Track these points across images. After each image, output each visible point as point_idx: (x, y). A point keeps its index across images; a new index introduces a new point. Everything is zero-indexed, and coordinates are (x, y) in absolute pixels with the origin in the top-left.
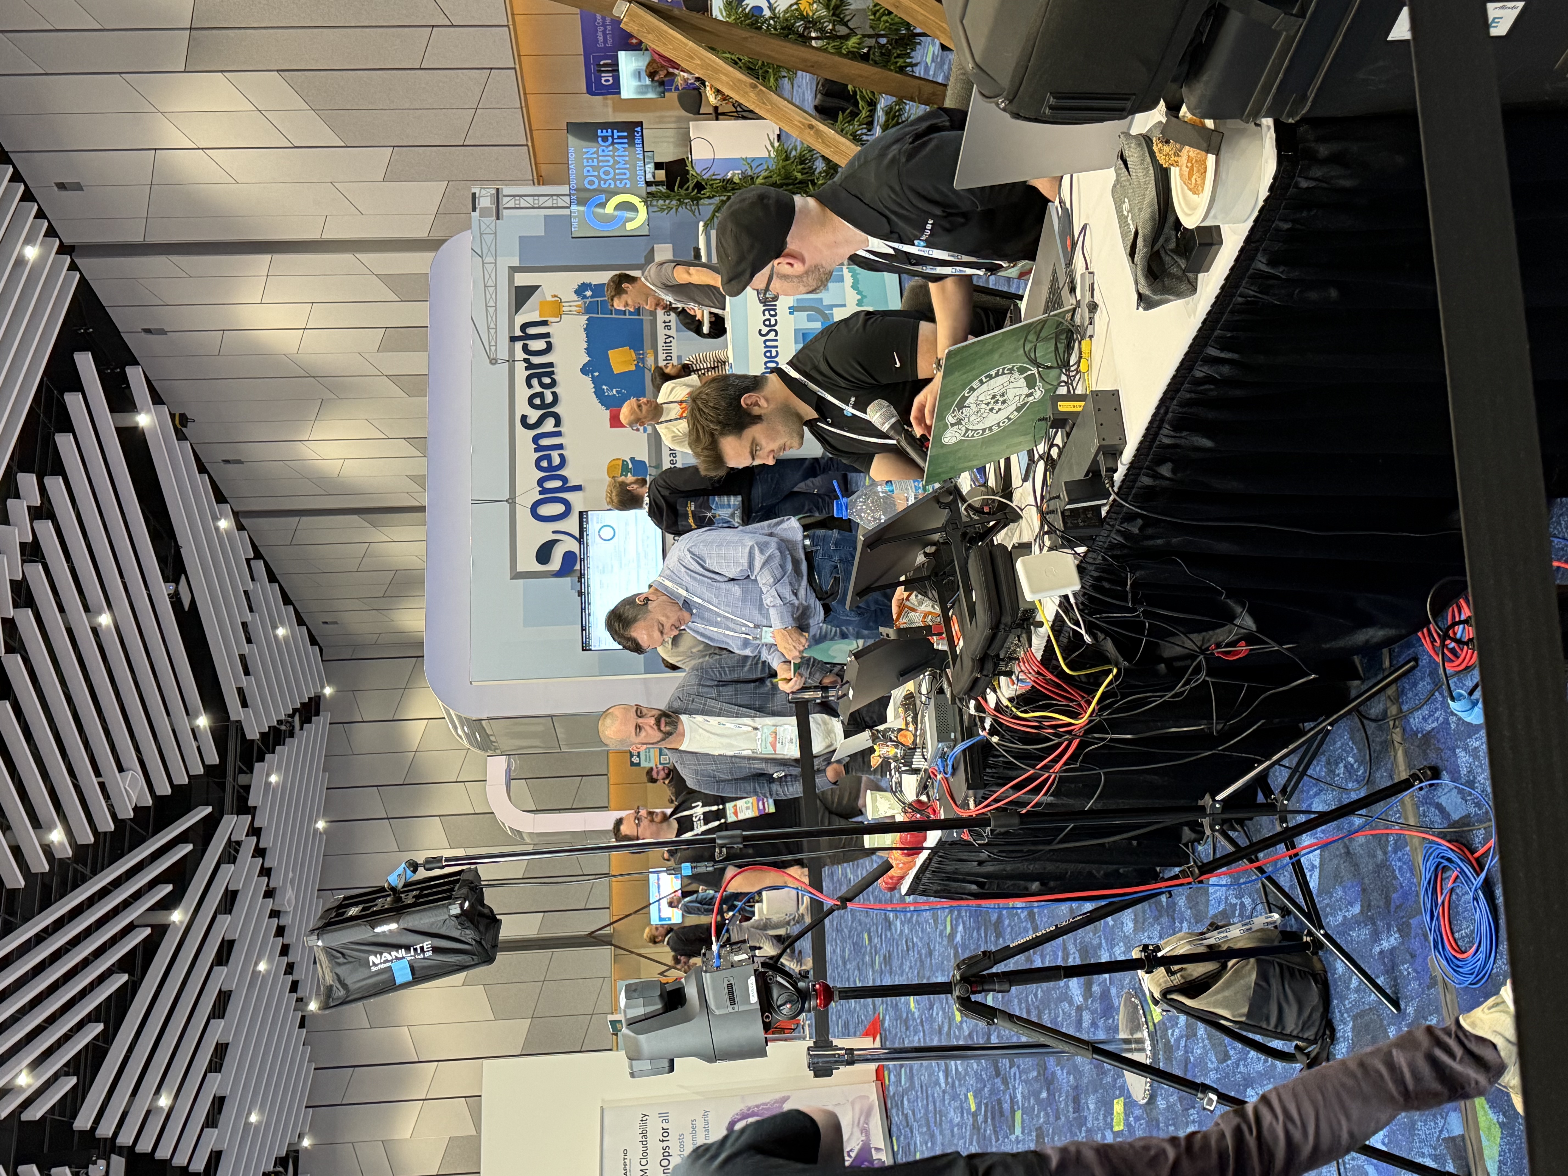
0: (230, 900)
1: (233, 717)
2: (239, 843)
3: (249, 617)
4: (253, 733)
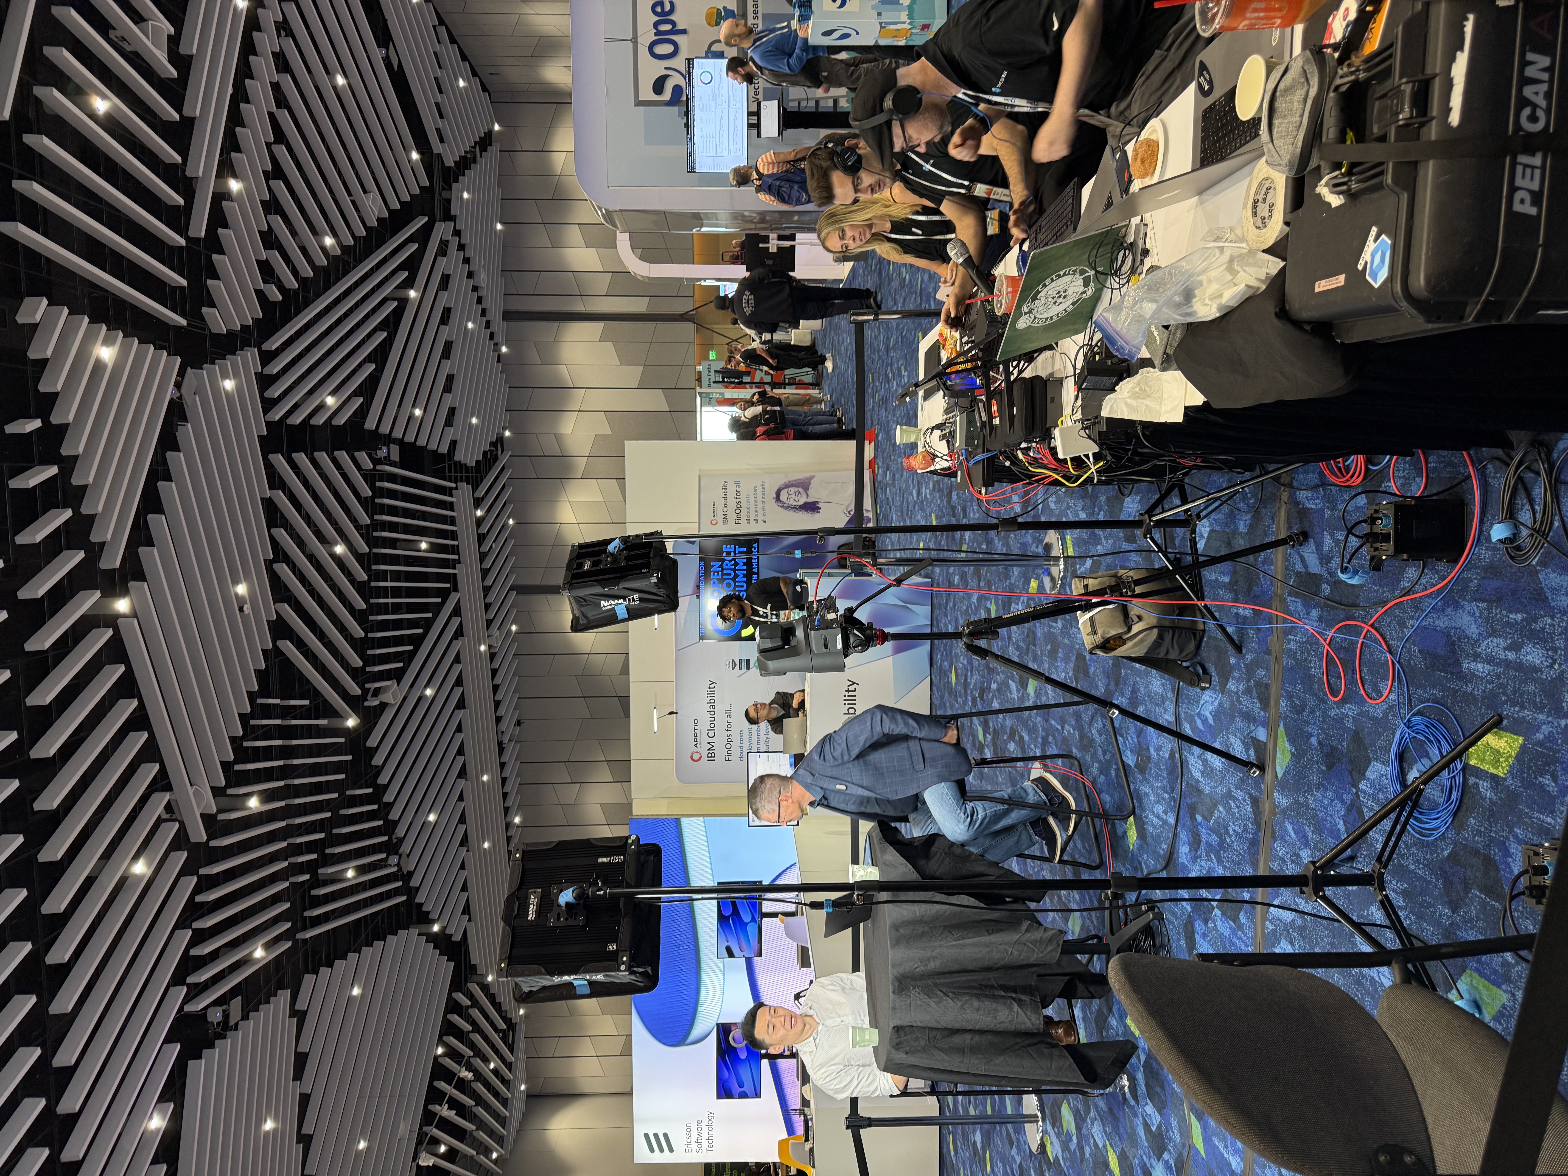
0: (445, 280)
1: (435, 151)
2: (448, 241)
3: (439, 73)
4: (450, 162)
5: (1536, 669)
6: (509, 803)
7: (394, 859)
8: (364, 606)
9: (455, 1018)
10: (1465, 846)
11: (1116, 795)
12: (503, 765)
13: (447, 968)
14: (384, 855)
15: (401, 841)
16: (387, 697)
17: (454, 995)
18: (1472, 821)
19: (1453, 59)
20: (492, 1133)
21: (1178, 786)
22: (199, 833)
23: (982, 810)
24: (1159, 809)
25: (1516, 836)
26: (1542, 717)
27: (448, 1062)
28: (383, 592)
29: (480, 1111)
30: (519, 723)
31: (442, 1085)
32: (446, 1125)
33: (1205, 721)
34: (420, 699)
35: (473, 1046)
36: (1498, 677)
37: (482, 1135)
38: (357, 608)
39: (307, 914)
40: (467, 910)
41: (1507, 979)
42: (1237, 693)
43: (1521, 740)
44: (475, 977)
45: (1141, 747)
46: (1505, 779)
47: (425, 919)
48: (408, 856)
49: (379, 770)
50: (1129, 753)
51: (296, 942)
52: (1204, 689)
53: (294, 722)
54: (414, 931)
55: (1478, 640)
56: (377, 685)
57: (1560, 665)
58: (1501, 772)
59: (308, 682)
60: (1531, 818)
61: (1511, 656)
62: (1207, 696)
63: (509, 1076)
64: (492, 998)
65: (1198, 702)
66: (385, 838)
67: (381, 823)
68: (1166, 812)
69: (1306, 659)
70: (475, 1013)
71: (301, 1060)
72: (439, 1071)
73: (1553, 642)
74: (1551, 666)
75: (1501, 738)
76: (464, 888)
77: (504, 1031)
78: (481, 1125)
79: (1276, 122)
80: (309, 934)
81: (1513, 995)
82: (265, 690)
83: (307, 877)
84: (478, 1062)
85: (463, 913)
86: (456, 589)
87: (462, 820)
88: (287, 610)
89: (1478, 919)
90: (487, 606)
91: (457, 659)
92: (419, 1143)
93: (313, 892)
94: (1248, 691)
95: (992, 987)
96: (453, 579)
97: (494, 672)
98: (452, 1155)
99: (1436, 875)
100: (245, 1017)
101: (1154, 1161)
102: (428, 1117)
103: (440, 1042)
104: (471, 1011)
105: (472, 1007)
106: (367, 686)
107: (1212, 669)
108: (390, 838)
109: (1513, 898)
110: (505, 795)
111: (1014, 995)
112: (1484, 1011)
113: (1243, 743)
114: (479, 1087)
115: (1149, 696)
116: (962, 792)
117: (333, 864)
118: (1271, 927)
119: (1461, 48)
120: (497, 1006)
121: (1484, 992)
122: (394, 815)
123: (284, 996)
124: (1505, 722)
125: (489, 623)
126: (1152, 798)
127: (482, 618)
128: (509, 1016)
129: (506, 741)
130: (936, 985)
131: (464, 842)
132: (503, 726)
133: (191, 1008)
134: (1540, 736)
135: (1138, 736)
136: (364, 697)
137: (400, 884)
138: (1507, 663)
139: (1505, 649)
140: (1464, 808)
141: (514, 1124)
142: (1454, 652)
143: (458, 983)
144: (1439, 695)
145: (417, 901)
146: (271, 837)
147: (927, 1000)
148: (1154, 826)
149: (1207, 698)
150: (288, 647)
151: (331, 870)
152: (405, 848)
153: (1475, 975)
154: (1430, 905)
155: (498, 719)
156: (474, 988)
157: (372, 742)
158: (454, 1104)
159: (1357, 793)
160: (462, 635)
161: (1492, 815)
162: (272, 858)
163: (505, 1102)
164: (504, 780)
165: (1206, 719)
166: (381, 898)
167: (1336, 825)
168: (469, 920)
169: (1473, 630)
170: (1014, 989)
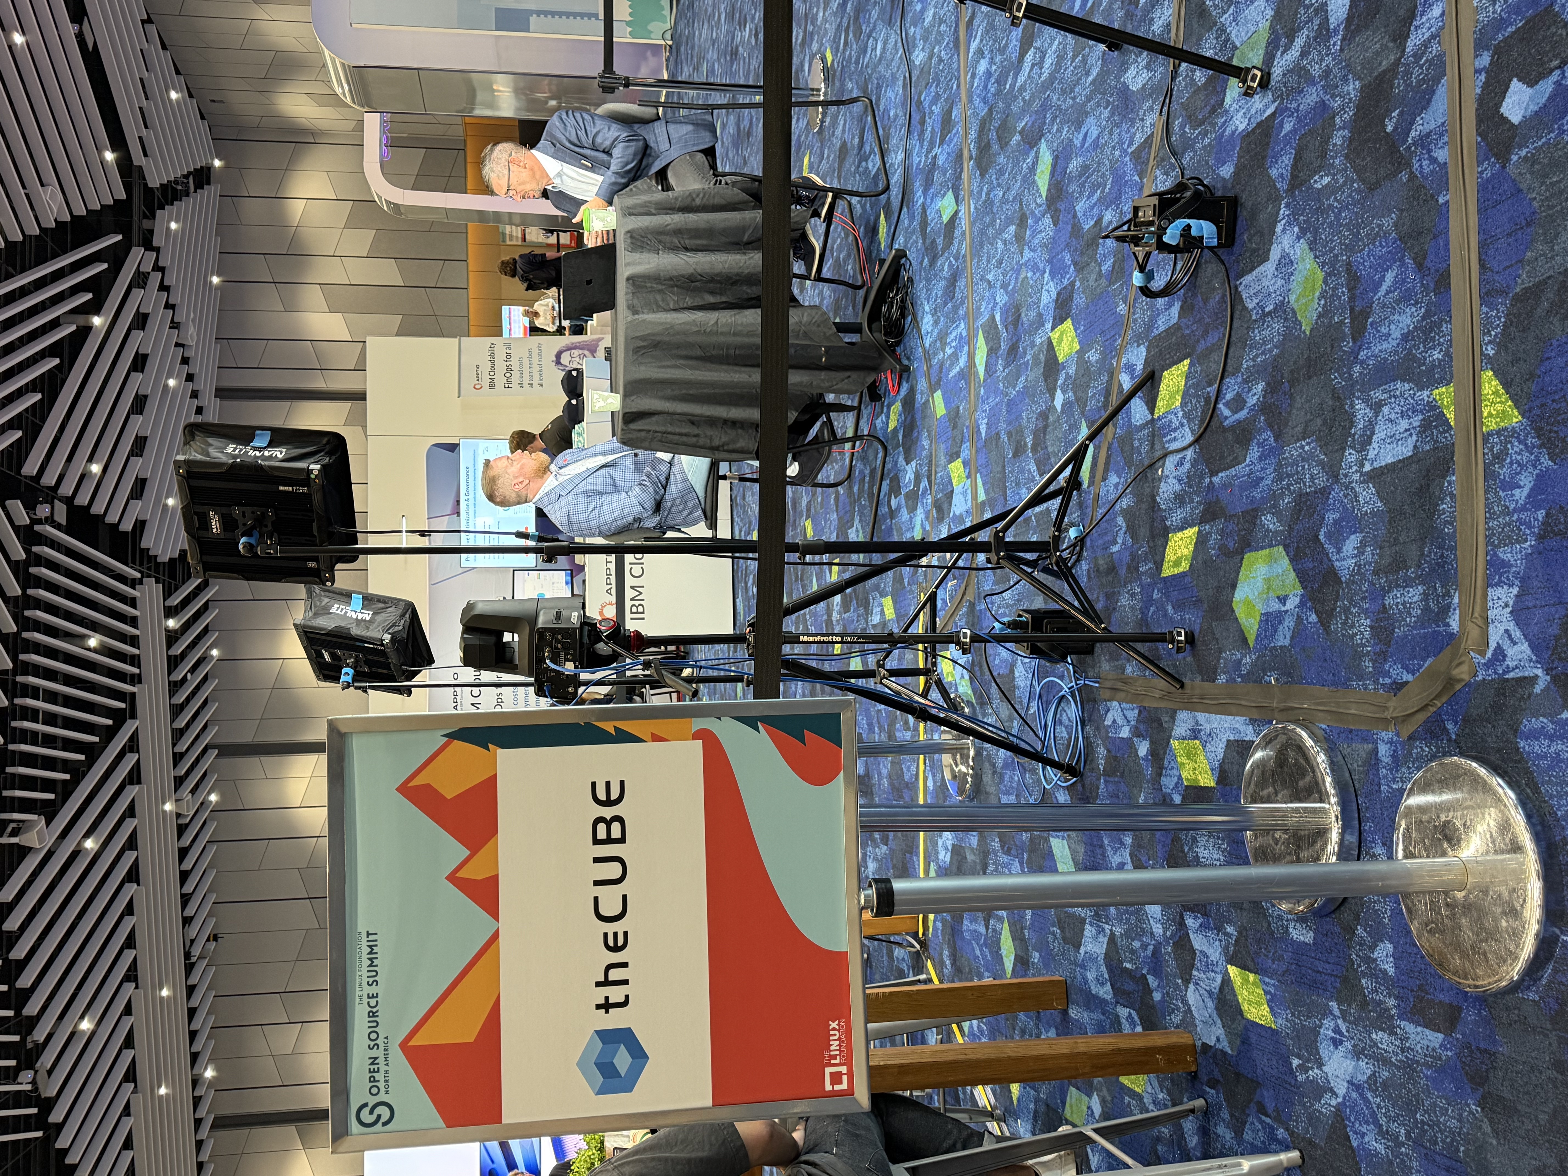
0: (141, 320)
1: (136, 163)
2: (146, 274)
6: (198, 1045)
7: (28, 1074)
12: (190, 986)
14: (12, 1064)
15: (39, 1048)
16: (31, 837)
30: (215, 934)
56: (19, 817)
66: (16, 1038)
67: (10, 1014)
76: (128, 1145)
87: (129, 1043)
90: (177, 755)
91: (131, 813)
97: (182, 850)
108: (23, 1040)
110: (192, 1033)
122: (32, 1009)
125: (178, 779)
127: (169, 770)
129: (196, 955)
131: (131, 1075)
132: (193, 932)
137: (34, 1111)
145: (58, 1142)
152: (45, 1060)
155: (186, 920)
160: (140, 781)
164: (191, 1010)
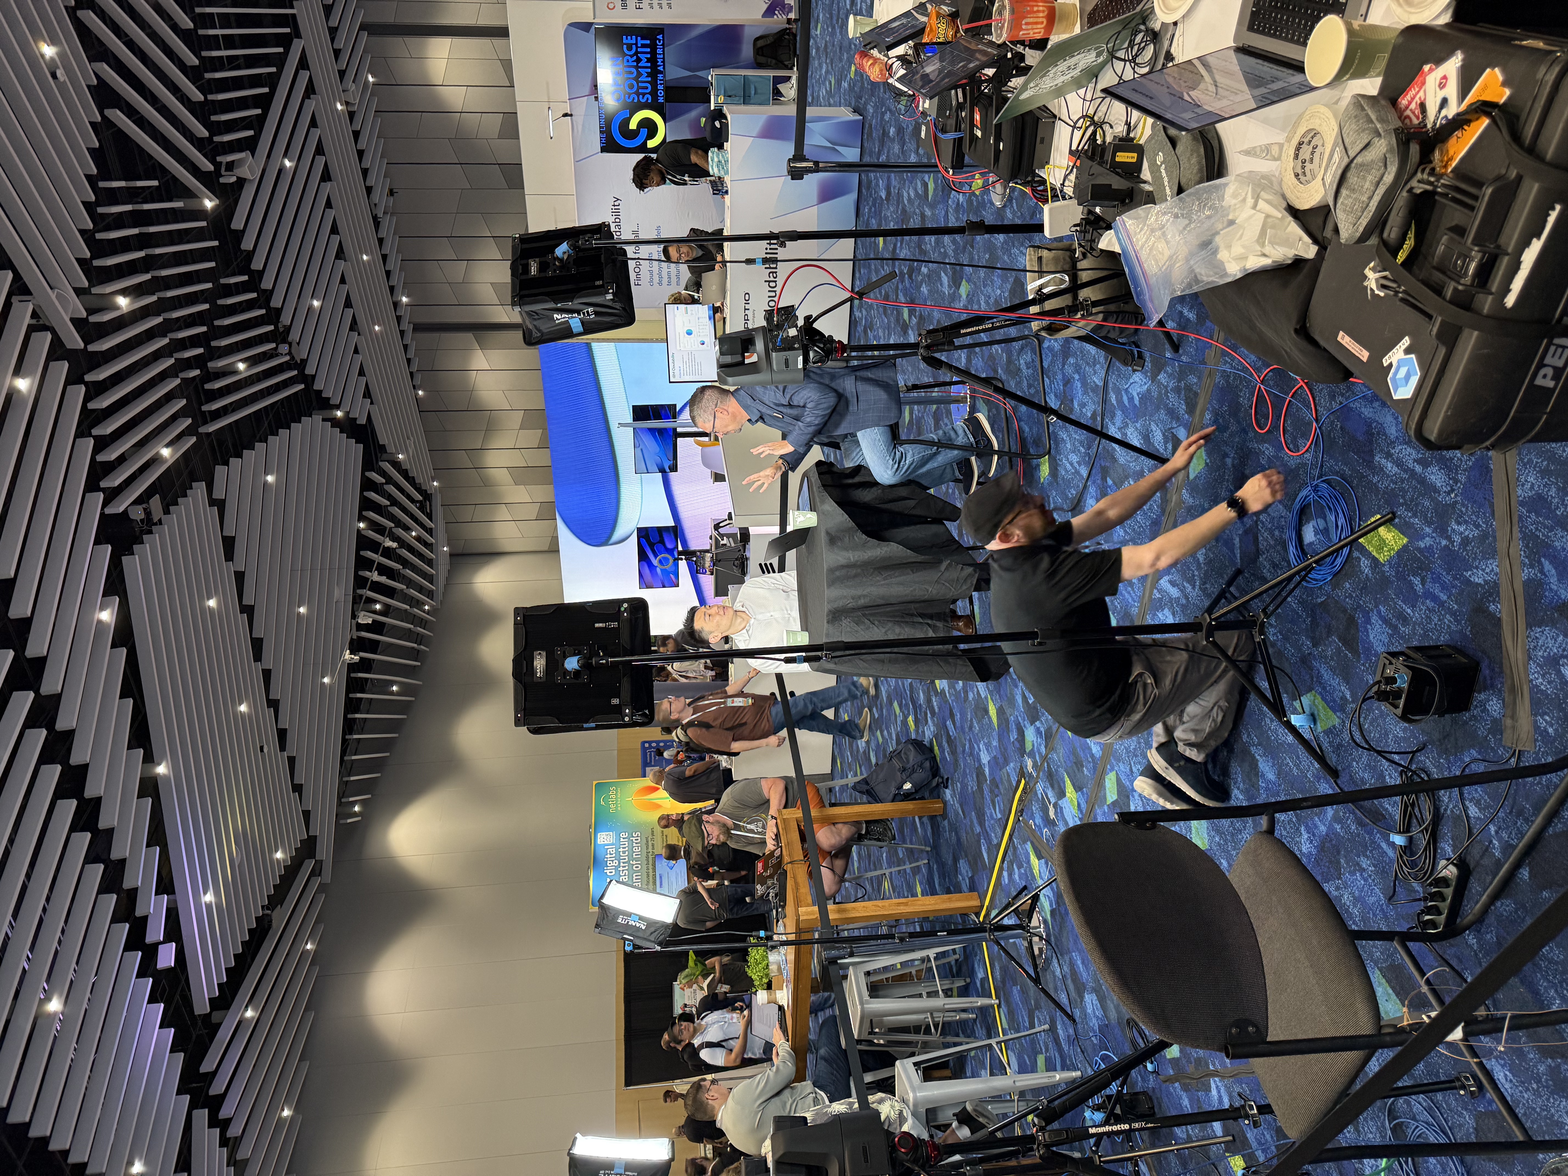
5: (1436, 490)
6: (394, 282)
7: (284, 348)
8: (196, 62)
9: (373, 495)
10: (1337, 602)
11: (1035, 430)
12: (381, 241)
13: (357, 450)
14: (273, 345)
15: (288, 329)
16: (244, 172)
17: (367, 474)
18: (1348, 585)
19: (1528, 244)
20: (421, 589)
21: (1095, 447)
22: (74, 340)
23: (911, 454)
24: (1074, 458)
25: (1379, 612)
26: (1428, 530)
27: (371, 534)
28: (213, 43)
29: (408, 572)
30: (391, 193)
31: (369, 554)
32: (377, 587)
33: (1131, 399)
34: (280, 171)
35: (392, 518)
36: (1402, 481)
37: (413, 592)
38: (189, 64)
39: (205, 408)
40: (367, 394)
41: (1343, 710)
42: (1166, 387)
43: (1405, 540)
44: (385, 456)
45: (1065, 396)
46: (1384, 565)
47: (325, 404)
48: (298, 344)
49: (250, 255)
50: (1052, 396)
51: (199, 436)
52: (1134, 371)
53: (147, 207)
54: (317, 418)
55: (1394, 442)
56: (230, 158)
57: (1456, 495)
58: (1382, 558)
59: (151, 157)
60: (1395, 603)
61: (1418, 469)
62: (1137, 377)
63: (431, 540)
64: (405, 474)
65: (1128, 379)
66: (272, 328)
67: (263, 311)
68: (1079, 463)
69: (1237, 387)
70: (391, 489)
71: (229, 544)
72: (363, 542)
73: (1457, 474)
74: (1449, 493)
75: (1389, 531)
76: (361, 373)
77: (420, 502)
78: (410, 583)
79: (1344, 192)
80: (212, 428)
81: (1344, 722)
82: (105, 173)
83: (197, 372)
84: (400, 532)
85: (364, 397)
86: (299, 36)
87: (348, 304)
88: (105, 69)
89: (1332, 659)
90: (337, 53)
91: (313, 123)
92: (354, 602)
93: (207, 386)
94: (1177, 390)
95: (912, 615)
96: (291, 21)
97: (356, 134)
98: (387, 611)
99: (1307, 614)
100: (167, 512)
101: (1028, 725)
102: (360, 582)
103: (361, 518)
104: (386, 487)
105: (386, 483)
106: (219, 159)
107: (1147, 355)
108: (276, 327)
109: (1364, 700)
110: (388, 273)
111: (929, 622)
112: (1319, 724)
113: (1164, 435)
114: (404, 553)
115: (1082, 352)
116: (895, 436)
117: (220, 357)
118: (1158, 596)
119: (1539, 237)
120: (411, 480)
121: (1322, 710)
122: (276, 302)
123: (200, 488)
124: (1397, 520)
125: (342, 74)
126: (1069, 446)
127: (333, 68)
128: (423, 488)
129: (380, 215)
130: (864, 615)
131: (354, 326)
132: (376, 197)
133: (113, 509)
134: (1422, 545)
135: (1065, 385)
136: (217, 173)
137: (295, 372)
138: (1413, 473)
139: (1415, 461)
140: (1344, 572)
141: (441, 580)
142: (1371, 442)
143: (369, 463)
144: (1348, 472)
145: (316, 387)
146: (150, 335)
147: (856, 628)
148: (1067, 471)
149: (1137, 379)
150: (117, 116)
151: (221, 363)
152: (294, 336)
153: (1319, 698)
154: (1295, 633)
155: (369, 190)
156: (387, 466)
157: (237, 223)
158: (383, 570)
159: (1256, 522)
160: (314, 93)
161: (1364, 588)
162: (156, 356)
163: (430, 562)
164: (385, 257)
165: (1133, 398)
166: (277, 388)
167: (1232, 539)
168: (372, 403)
169: (1392, 431)
170: (931, 617)
